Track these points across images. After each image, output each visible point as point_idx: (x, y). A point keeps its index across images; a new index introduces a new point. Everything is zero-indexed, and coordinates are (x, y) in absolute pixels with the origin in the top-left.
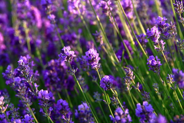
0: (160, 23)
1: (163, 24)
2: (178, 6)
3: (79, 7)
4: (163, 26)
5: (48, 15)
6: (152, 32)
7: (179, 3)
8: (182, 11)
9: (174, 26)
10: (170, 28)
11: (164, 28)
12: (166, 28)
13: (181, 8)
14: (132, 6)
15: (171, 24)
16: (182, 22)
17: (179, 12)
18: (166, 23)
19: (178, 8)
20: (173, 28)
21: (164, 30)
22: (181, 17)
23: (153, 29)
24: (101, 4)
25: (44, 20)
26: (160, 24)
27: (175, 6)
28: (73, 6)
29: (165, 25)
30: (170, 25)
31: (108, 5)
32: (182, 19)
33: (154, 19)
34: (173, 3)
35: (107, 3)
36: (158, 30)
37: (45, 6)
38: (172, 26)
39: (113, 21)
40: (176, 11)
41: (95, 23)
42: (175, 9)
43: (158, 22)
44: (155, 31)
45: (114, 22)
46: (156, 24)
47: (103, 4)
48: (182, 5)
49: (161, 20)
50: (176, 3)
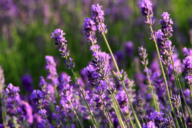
0: (157, 117)
1: (160, 119)
2: (175, 100)
3: (72, 101)
4: (160, 120)
5: (39, 109)
6: (148, 127)
7: (177, 97)
8: (180, 106)
9: (172, 121)
10: (168, 123)
11: (161, 123)
12: (163, 123)
13: (178, 102)
14: (127, 100)
15: (168, 119)
16: (179, 117)
17: (176, 106)
18: (163, 118)
19: (176, 102)
20: (170, 123)
21: (161, 126)
22: (178, 111)
23: (149, 124)
24: (95, 97)
25: (36, 115)
26: (157, 119)
27: (172, 100)
28: (66, 100)
29: (161, 120)
30: (167, 121)
31: (102, 99)
32: (180, 114)
33: (151, 114)
34: (170, 96)
35: (101, 97)
36: (155, 125)
37: (36, 100)
38: (169, 121)
39: (107, 116)
40: (174, 105)
41: (89, 118)
42: (172, 103)
43: (155, 117)
44: (152, 126)
45: (109, 117)
46: (153, 119)
47: (96, 98)
48: (179, 100)
49: (157, 115)
50: (173, 97)
